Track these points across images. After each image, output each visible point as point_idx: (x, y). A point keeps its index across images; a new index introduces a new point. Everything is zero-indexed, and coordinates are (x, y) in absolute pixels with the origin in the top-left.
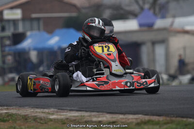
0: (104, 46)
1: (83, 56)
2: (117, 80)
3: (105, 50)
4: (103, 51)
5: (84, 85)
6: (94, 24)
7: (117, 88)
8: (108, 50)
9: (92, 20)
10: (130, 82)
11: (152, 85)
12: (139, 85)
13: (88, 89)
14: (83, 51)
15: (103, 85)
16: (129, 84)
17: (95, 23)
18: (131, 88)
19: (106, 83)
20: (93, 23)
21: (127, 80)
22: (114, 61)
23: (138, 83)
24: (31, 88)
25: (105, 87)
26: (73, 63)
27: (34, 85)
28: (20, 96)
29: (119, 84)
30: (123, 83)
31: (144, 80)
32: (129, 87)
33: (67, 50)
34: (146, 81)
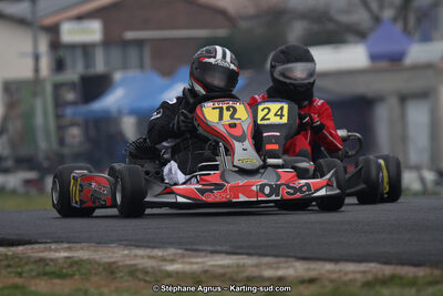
0: (224, 106)
1: (183, 128)
2: (242, 181)
3: (227, 115)
4: (221, 118)
5: (172, 192)
6: (212, 60)
7: (242, 198)
8: (232, 117)
9: (208, 51)
10: (271, 186)
11: (322, 192)
12: (292, 191)
13: (180, 199)
14: (182, 118)
15: (211, 191)
16: (267, 190)
17: (215, 57)
18: (273, 198)
19: (219, 187)
20: (210, 57)
21: (265, 181)
22: (241, 139)
23: (289, 187)
24: (76, 198)
25: (217, 196)
26: (165, 144)
27: (80, 191)
28: (58, 215)
29: (245, 189)
30: (254, 188)
31: (303, 182)
32: (268, 196)
33: (155, 116)
34: (307, 184)
